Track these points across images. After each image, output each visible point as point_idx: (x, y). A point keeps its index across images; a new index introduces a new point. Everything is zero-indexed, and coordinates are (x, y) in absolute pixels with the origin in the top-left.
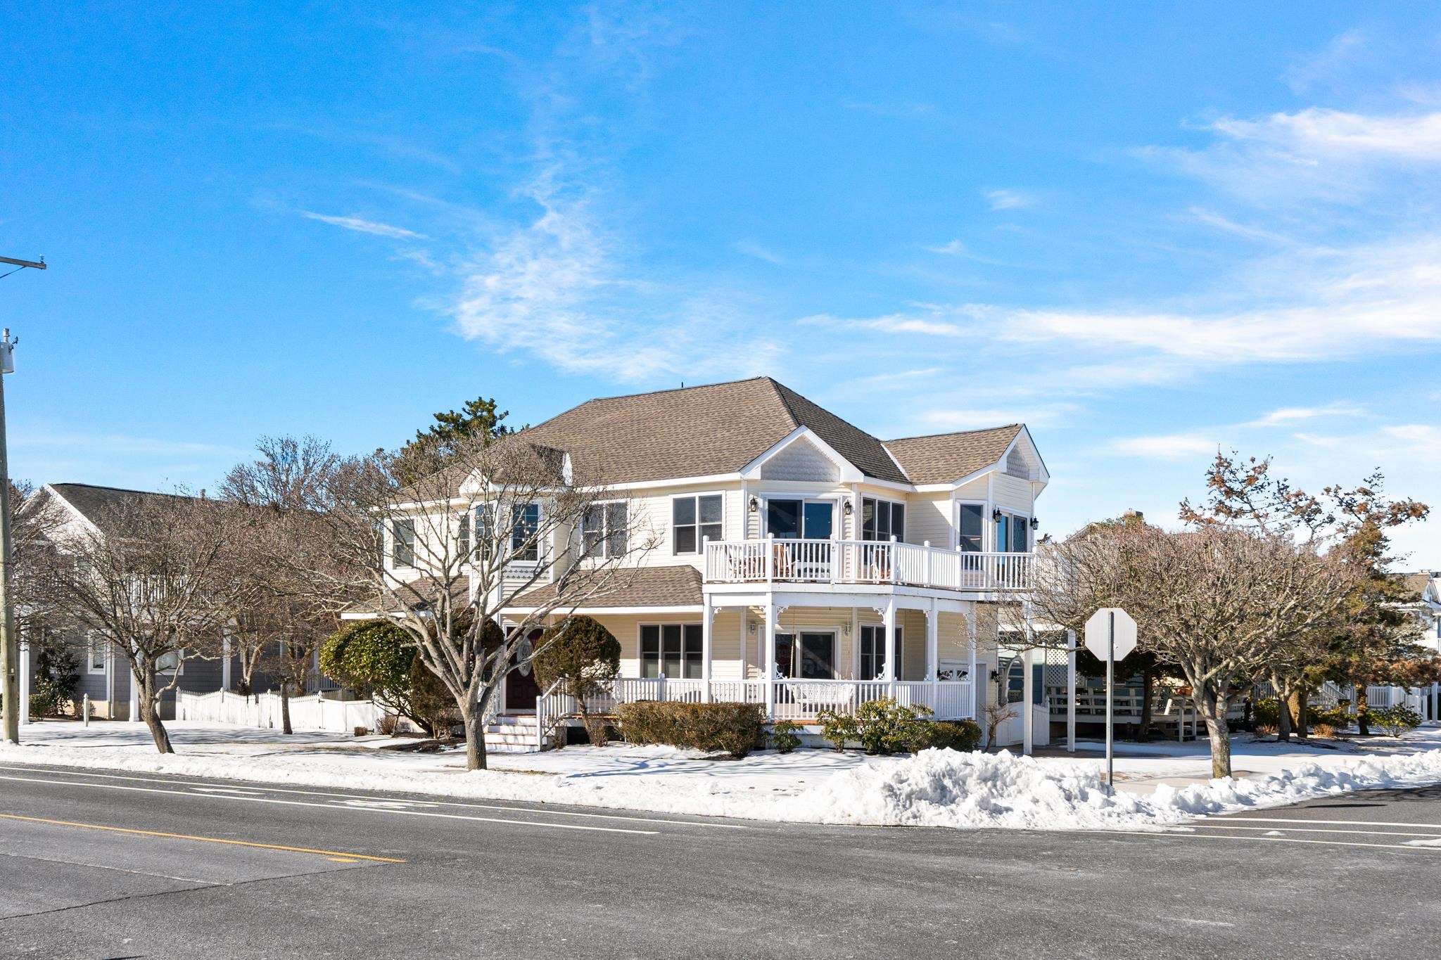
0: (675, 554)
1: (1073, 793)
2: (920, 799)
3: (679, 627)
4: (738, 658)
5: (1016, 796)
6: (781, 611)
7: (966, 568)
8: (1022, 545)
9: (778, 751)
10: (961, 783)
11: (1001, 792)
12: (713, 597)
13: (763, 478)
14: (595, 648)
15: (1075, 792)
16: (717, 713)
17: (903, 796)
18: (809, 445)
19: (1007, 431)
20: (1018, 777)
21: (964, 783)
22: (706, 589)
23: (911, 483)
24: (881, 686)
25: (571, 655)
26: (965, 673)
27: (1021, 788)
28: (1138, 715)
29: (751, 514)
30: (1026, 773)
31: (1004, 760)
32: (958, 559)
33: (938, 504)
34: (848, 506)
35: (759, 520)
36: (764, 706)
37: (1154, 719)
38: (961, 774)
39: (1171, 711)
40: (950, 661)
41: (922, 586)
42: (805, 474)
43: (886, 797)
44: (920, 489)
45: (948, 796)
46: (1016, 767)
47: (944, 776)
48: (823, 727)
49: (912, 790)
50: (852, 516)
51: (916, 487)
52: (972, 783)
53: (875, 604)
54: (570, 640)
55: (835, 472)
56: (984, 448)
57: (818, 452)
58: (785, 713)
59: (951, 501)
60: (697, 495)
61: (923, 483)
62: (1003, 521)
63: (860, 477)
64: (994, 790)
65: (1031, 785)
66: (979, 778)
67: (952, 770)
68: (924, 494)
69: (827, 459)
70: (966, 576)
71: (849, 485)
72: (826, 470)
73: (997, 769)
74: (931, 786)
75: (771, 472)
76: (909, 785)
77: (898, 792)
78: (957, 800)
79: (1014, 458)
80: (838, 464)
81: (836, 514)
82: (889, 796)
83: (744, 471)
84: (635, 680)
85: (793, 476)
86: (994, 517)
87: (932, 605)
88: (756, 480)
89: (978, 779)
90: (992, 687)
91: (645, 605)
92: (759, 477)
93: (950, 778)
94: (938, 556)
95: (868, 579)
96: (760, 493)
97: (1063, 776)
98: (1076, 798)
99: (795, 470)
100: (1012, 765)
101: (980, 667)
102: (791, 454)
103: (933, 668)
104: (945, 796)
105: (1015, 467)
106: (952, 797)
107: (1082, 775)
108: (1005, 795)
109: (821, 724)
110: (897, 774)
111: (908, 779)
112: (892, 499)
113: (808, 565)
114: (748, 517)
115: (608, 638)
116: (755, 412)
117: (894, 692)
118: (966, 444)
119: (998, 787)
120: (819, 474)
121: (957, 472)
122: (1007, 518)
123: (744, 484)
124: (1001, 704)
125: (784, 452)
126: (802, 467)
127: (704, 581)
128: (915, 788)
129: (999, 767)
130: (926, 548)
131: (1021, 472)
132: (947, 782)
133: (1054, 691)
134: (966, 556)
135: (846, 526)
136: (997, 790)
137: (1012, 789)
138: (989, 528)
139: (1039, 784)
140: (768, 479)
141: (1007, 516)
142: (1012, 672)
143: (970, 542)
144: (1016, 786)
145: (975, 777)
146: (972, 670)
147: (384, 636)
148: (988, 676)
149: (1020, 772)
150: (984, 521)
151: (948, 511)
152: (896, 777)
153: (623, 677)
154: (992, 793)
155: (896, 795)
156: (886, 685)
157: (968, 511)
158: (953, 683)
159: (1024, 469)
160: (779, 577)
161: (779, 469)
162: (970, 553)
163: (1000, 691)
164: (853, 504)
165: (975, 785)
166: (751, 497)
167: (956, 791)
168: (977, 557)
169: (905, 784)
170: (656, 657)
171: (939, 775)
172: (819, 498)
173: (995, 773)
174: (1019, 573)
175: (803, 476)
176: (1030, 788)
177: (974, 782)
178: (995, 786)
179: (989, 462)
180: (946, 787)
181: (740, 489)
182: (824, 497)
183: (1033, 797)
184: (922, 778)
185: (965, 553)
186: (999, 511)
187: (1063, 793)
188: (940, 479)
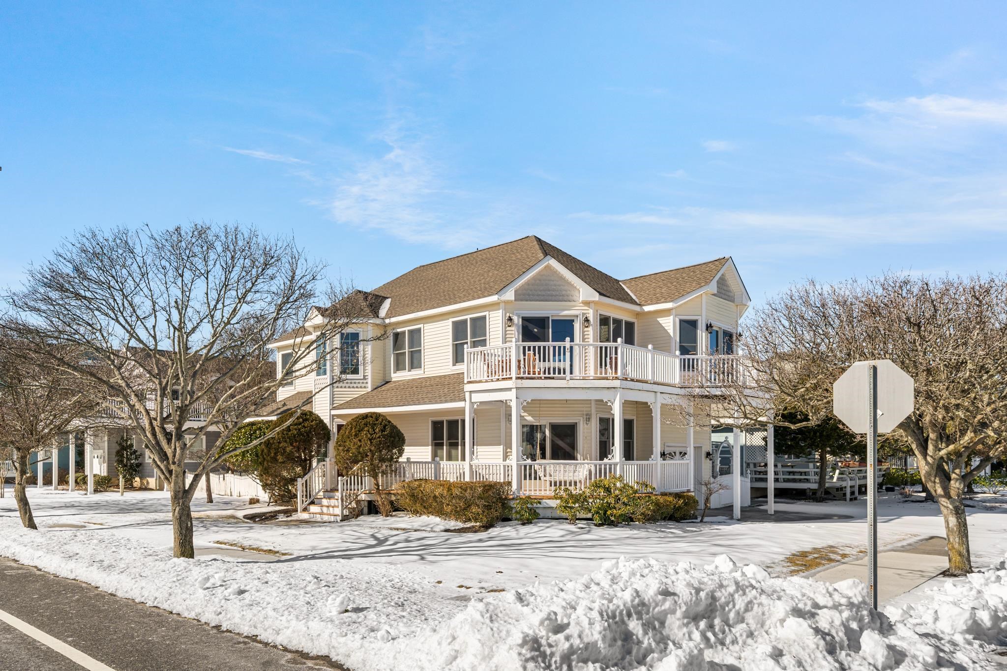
0: (454, 365)
1: (837, 639)
2: (585, 661)
3: (457, 421)
4: (500, 445)
5: (744, 643)
6: (525, 404)
7: (684, 370)
8: (730, 350)
9: (519, 522)
10: (657, 624)
11: (720, 636)
12: (473, 395)
13: (515, 300)
14: (379, 437)
15: (840, 635)
16: (466, 491)
17: (557, 658)
18: (555, 272)
19: (717, 263)
20: (747, 610)
21: (662, 623)
22: (468, 388)
23: (639, 305)
24: (610, 465)
25: (359, 444)
26: (685, 454)
27: (753, 629)
28: (816, 482)
29: (508, 328)
30: (760, 604)
31: (725, 583)
32: (677, 361)
33: (662, 321)
34: (587, 320)
35: (515, 332)
36: (509, 484)
37: (827, 485)
38: (656, 610)
39: (838, 479)
40: (673, 445)
41: (646, 382)
42: (552, 296)
43: (527, 660)
44: (647, 308)
45: (634, 651)
46: (744, 594)
47: (629, 615)
48: (558, 501)
49: (571, 646)
50: (590, 329)
51: (644, 307)
52: (675, 626)
53: (605, 396)
54: (359, 431)
55: (576, 293)
56: (698, 276)
57: (562, 278)
58: (531, 489)
59: (672, 317)
60: (468, 317)
61: (649, 304)
62: (714, 334)
63: (596, 297)
64: (710, 635)
65: (768, 623)
66: (686, 615)
67: (643, 604)
68: (650, 313)
69: (569, 284)
70: (684, 376)
71: (587, 303)
72: (569, 292)
73: (713, 598)
74: (604, 638)
75: (524, 295)
76: (567, 638)
77: (548, 651)
78: (648, 659)
79: (722, 283)
80: (578, 287)
81: (577, 326)
82: (533, 658)
83: (499, 294)
84: (429, 463)
85: (542, 298)
86: (707, 329)
87: (656, 397)
88: (511, 301)
89: (684, 617)
90: (707, 465)
91: (425, 403)
92: (513, 298)
93: (640, 618)
94: (660, 358)
95: (603, 375)
96: (515, 312)
97: (816, 606)
98: (842, 649)
99: (543, 293)
100: (737, 591)
101: (697, 449)
102: (540, 280)
103: (657, 449)
104: (629, 652)
105: (723, 292)
106: (642, 651)
107: (844, 601)
108: (728, 641)
109: (556, 498)
110: (548, 618)
111: (568, 624)
112: (625, 317)
113: (552, 364)
114: (506, 331)
115: (391, 430)
116: (519, 257)
117: (622, 469)
118: (684, 275)
119: (717, 629)
120: (563, 296)
121: (677, 294)
122: (717, 332)
123: (502, 305)
124: (714, 477)
125: (534, 278)
126: (549, 290)
127: (465, 382)
128: (576, 642)
129: (718, 594)
130: (650, 350)
131: (729, 296)
132: (635, 626)
133: (752, 466)
134: (684, 360)
135: (586, 337)
136: (715, 634)
137: (739, 630)
138: (703, 338)
139: (783, 621)
140: (522, 300)
141: (718, 329)
142: (722, 452)
143: (687, 346)
144: (744, 625)
145: (679, 614)
146: (691, 451)
147: (254, 433)
148: (704, 455)
149: (750, 602)
150: (699, 332)
151: (670, 325)
152: (546, 623)
153: (412, 460)
154: (707, 640)
155: (544, 655)
156: (615, 465)
157: (686, 324)
158: (677, 461)
159: (731, 294)
160: (522, 375)
161: (530, 293)
162: (687, 357)
163: (713, 467)
164: (591, 319)
165: (680, 627)
166: (508, 315)
167: (647, 641)
168: (693, 360)
169: (561, 636)
170: (442, 445)
171: (621, 613)
172: (561, 314)
173: (711, 604)
174: (727, 373)
175: (550, 298)
176: (766, 627)
177: (678, 623)
178: (711, 627)
179: (703, 284)
180: (632, 634)
181: (499, 309)
182: (566, 313)
183: (774, 648)
184: (591, 623)
185: (683, 357)
186: (711, 324)
187: (822, 643)
188: (663, 300)
